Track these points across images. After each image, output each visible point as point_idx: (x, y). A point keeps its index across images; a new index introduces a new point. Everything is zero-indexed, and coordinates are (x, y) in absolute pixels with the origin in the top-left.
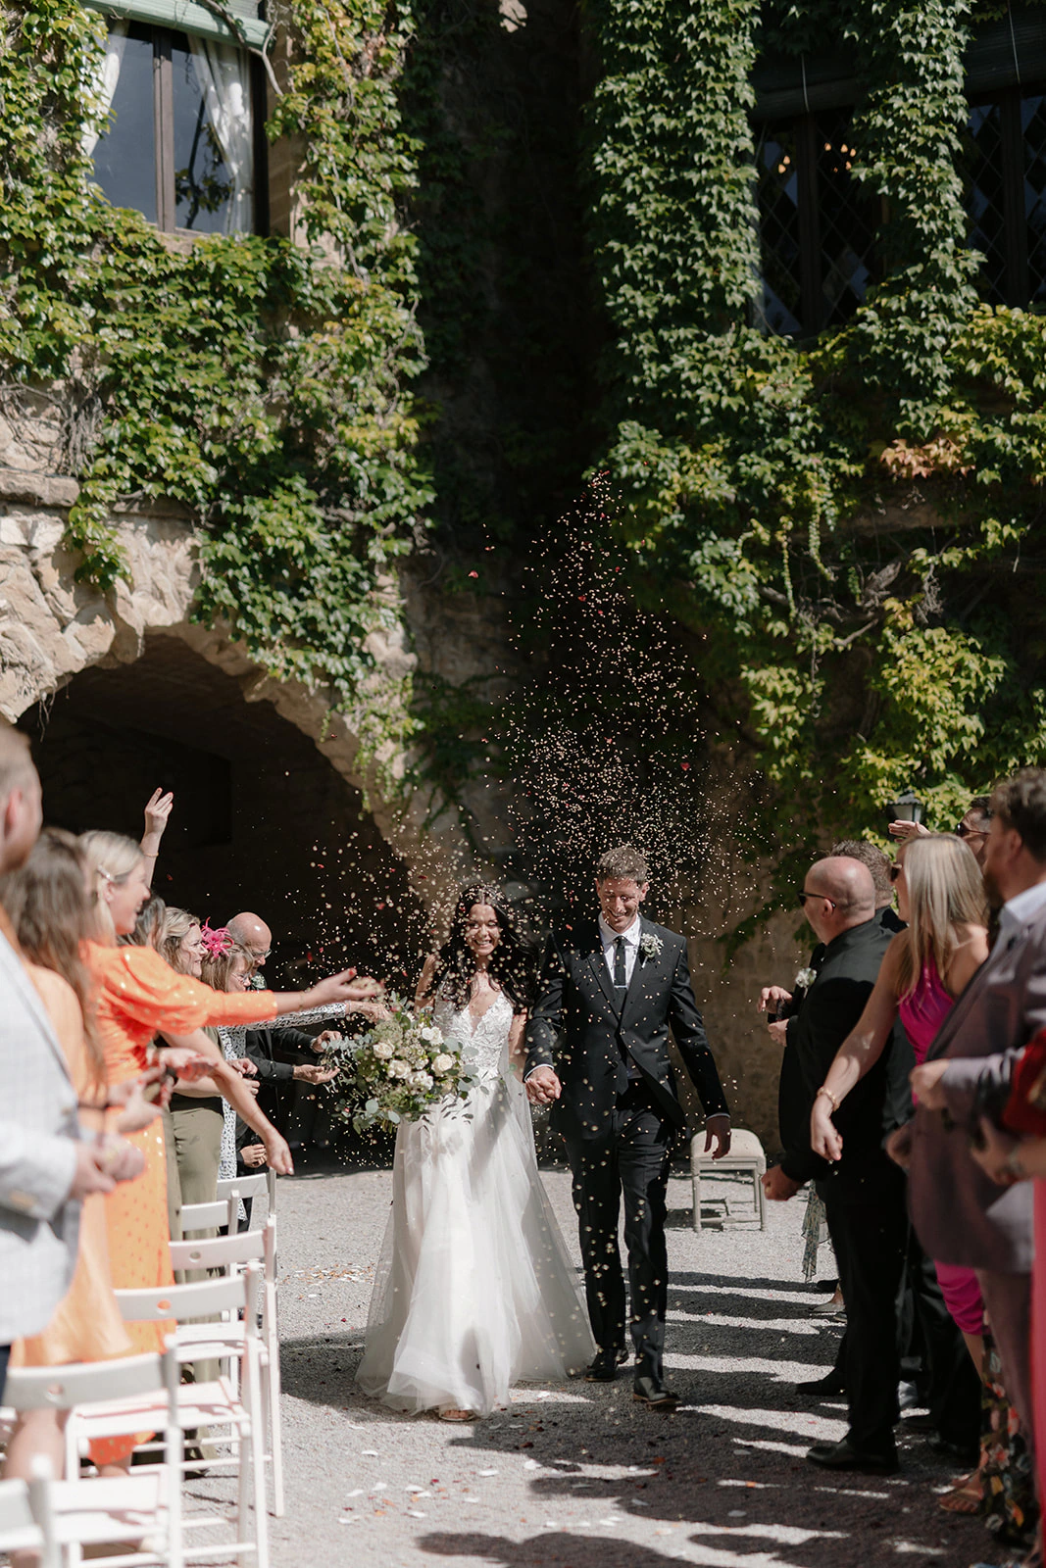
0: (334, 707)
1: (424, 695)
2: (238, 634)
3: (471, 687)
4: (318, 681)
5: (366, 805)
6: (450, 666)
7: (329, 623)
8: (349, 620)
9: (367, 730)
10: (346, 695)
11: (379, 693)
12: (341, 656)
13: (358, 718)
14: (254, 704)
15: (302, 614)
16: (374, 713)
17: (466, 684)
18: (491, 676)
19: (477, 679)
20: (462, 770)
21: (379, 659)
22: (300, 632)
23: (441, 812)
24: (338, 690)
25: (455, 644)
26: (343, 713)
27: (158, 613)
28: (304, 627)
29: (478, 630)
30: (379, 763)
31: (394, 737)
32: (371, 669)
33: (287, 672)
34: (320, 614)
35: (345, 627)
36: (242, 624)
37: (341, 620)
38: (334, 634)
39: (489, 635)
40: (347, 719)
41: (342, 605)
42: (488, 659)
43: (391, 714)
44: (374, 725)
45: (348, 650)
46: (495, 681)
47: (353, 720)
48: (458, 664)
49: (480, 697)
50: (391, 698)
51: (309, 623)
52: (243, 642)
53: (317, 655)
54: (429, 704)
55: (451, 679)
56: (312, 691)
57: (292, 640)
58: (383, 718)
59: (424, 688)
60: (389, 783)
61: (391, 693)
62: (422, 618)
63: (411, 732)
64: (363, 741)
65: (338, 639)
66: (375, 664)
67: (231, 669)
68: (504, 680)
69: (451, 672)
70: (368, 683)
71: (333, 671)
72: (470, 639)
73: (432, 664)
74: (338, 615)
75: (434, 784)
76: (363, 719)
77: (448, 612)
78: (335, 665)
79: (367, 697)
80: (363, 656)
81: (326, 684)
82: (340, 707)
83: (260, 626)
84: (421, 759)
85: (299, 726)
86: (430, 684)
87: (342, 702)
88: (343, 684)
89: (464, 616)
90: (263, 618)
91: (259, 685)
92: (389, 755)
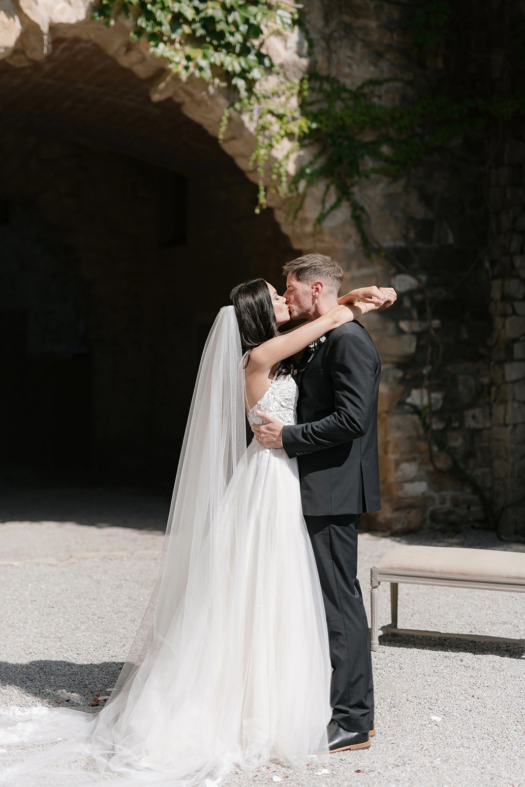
0: (232, 105)
1: (320, 96)
2: (140, 31)
3: (366, 90)
4: (217, 81)
5: (262, 200)
6: (347, 70)
7: (227, 22)
8: (246, 21)
9: (263, 128)
10: (244, 94)
11: (276, 94)
12: (239, 55)
13: (256, 117)
14: (159, 104)
15: (202, 15)
16: (271, 112)
17: (362, 87)
18: (387, 81)
19: (373, 82)
20: (354, 166)
21: (277, 61)
22: (200, 32)
23: (333, 208)
24: (235, 88)
25: (352, 48)
26: (240, 112)
27: (63, 11)
28: (204, 27)
29: (374, 37)
30: (275, 160)
31: (290, 136)
32: (269, 70)
33: (187, 68)
34: (219, 14)
35: (243, 28)
36: (142, 22)
37: (239, 20)
38: (232, 34)
39: (386, 41)
40: (245, 118)
41: (240, 6)
42: (384, 65)
43: (288, 114)
44: (271, 124)
45: (245, 51)
46: (390, 84)
47: (251, 119)
48: (355, 67)
49: (375, 100)
50: (288, 99)
51: (209, 23)
52: (143, 39)
53: (216, 54)
54: (325, 106)
55: (348, 82)
56: (211, 89)
57: (192, 40)
58: (280, 117)
59: (321, 90)
60: (284, 179)
61: (288, 93)
62: (320, 23)
63: (306, 130)
64: (260, 138)
65: (236, 39)
66: (272, 65)
67: (142, 71)
68: (399, 85)
69: (347, 76)
70: (267, 84)
71: (230, 69)
72: (367, 44)
73: (329, 68)
74: (235, 16)
75: (329, 181)
76: (260, 117)
77: (346, 18)
78: (233, 63)
79: (265, 97)
80: (261, 57)
81: (224, 84)
82: (237, 106)
83: (160, 24)
84: (317, 156)
85: (206, 126)
86: (326, 86)
87: (240, 100)
88: (240, 83)
89: (361, 22)
90: (164, 18)
91: (162, 85)
92: (285, 153)
